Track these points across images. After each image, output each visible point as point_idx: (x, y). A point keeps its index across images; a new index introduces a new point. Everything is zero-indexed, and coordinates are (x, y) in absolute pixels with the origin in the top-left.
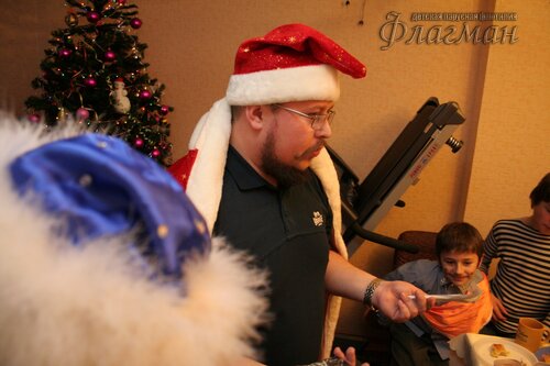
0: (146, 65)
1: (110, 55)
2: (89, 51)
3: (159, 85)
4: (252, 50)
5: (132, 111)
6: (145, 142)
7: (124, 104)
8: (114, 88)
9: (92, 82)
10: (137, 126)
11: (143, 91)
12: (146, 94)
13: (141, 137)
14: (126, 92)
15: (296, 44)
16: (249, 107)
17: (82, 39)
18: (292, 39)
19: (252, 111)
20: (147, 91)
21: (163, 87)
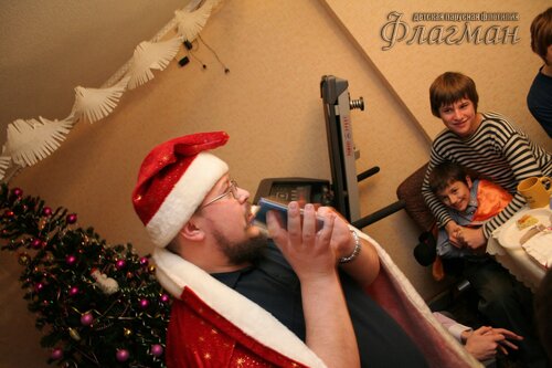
0: (104, 242)
1: (72, 259)
2: (53, 272)
3: (126, 246)
4: (143, 194)
5: (121, 284)
6: (148, 299)
7: (111, 285)
8: (94, 280)
9: (74, 291)
10: (133, 293)
11: (116, 263)
12: (121, 263)
13: (142, 298)
14: (105, 276)
15: (171, 159)
16: (183, 230)
17: (42, 266)
18: (165, 158)
19: (187, 230)
20: (119, 260)
21: (130, 246)
